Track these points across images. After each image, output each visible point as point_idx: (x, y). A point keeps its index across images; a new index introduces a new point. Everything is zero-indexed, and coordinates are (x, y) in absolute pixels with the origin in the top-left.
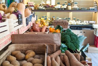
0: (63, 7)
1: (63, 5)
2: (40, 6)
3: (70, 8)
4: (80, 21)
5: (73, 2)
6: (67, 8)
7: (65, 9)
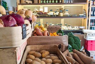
0: (55, 14)
1: (56, 12)
2: (34, 12)
3: (62, 14)
4: (71, 27)
5: (64, 10)
6: (59, 15)
7: (57, 15)
